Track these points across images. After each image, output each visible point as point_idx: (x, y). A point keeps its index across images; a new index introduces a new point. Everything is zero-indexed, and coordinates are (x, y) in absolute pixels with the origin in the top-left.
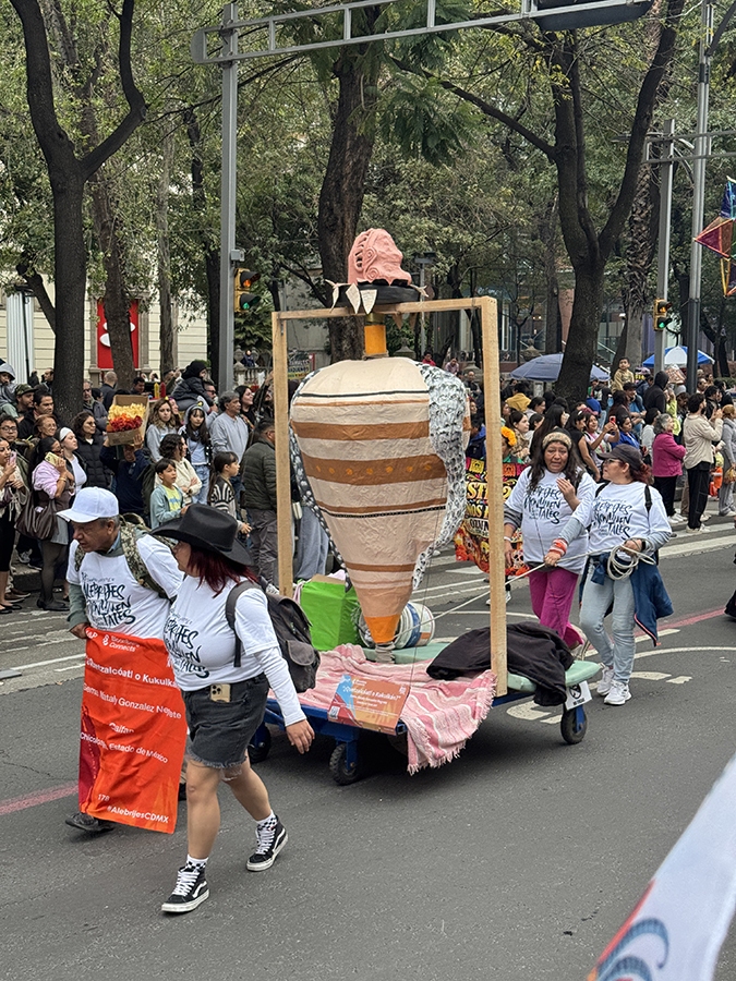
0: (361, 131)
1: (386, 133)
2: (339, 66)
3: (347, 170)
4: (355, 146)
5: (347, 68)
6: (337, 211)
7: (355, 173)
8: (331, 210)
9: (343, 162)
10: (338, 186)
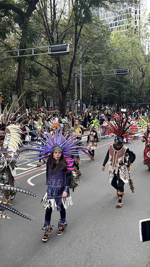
0: (23, 71)
1: (27, 71)
2: (18, 60)
3: (21, 78)
4: (22, 74)
5: (19, 61)
6: (19, 85)
7: (22, 78)
8: (18, 85)
9: (20, 77)
10: (19, 80)
